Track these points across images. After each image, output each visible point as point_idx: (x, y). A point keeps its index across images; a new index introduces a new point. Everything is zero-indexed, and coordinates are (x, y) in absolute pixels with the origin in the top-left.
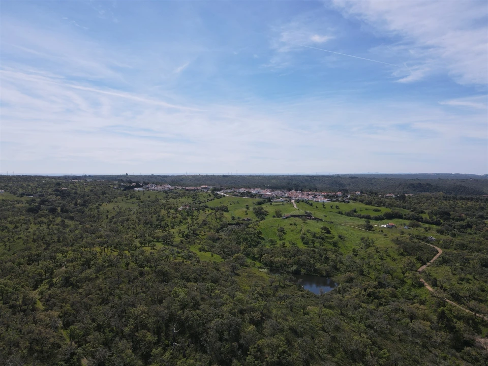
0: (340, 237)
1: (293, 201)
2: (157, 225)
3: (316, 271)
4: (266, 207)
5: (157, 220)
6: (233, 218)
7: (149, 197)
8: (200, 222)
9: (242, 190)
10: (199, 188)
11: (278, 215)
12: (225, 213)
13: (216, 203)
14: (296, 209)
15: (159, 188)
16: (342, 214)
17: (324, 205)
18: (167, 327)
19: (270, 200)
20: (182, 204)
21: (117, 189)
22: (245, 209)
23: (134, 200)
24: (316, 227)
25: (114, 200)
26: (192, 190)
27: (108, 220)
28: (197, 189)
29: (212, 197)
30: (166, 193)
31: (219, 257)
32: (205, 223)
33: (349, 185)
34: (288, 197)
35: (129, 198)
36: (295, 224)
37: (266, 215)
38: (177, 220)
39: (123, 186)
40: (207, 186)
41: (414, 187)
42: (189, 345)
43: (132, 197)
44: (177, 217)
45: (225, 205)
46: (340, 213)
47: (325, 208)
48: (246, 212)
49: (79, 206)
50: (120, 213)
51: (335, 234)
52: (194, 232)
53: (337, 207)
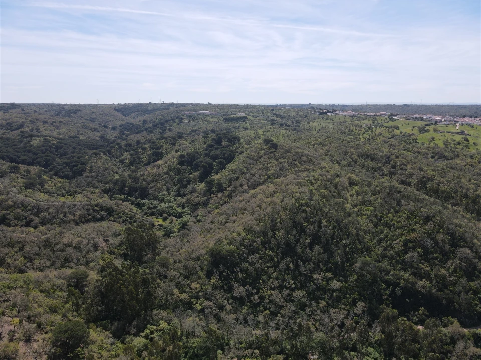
0: (474, 144)
1: (458, 124)
4: (430, 127)
5: (349, 131)
6: (401, 133)
7: (339, 120)
8: (377, 134)
9: (416, 116)
10: (378, 114)
11: (435, 131)
12: (396, 131)
13: (391, 124)
14: (456, 129)
15: (345, 113)
19: (436, 123)
21: (314, 114)
22: (412, 128)
23: (329, 121)
24: (459, 138)
25: (315, 121)
26: (373, 116)
27: (316, 132)
29: (388, 120)
30: (352, 117)
32: (380, 134)
34: (456, 122)
35: (325, 120)
36: (445, 136)
37: (427, 132)
38: (362, 132)
39: (318, 112)
40: (385, 113)
43: (327, 119)
44: (362, 130)
45: (398, 125)
48: (413, 130)
49: (295, 124)
50: (322, 128)
51: (472, 142)
52: (373, 138)
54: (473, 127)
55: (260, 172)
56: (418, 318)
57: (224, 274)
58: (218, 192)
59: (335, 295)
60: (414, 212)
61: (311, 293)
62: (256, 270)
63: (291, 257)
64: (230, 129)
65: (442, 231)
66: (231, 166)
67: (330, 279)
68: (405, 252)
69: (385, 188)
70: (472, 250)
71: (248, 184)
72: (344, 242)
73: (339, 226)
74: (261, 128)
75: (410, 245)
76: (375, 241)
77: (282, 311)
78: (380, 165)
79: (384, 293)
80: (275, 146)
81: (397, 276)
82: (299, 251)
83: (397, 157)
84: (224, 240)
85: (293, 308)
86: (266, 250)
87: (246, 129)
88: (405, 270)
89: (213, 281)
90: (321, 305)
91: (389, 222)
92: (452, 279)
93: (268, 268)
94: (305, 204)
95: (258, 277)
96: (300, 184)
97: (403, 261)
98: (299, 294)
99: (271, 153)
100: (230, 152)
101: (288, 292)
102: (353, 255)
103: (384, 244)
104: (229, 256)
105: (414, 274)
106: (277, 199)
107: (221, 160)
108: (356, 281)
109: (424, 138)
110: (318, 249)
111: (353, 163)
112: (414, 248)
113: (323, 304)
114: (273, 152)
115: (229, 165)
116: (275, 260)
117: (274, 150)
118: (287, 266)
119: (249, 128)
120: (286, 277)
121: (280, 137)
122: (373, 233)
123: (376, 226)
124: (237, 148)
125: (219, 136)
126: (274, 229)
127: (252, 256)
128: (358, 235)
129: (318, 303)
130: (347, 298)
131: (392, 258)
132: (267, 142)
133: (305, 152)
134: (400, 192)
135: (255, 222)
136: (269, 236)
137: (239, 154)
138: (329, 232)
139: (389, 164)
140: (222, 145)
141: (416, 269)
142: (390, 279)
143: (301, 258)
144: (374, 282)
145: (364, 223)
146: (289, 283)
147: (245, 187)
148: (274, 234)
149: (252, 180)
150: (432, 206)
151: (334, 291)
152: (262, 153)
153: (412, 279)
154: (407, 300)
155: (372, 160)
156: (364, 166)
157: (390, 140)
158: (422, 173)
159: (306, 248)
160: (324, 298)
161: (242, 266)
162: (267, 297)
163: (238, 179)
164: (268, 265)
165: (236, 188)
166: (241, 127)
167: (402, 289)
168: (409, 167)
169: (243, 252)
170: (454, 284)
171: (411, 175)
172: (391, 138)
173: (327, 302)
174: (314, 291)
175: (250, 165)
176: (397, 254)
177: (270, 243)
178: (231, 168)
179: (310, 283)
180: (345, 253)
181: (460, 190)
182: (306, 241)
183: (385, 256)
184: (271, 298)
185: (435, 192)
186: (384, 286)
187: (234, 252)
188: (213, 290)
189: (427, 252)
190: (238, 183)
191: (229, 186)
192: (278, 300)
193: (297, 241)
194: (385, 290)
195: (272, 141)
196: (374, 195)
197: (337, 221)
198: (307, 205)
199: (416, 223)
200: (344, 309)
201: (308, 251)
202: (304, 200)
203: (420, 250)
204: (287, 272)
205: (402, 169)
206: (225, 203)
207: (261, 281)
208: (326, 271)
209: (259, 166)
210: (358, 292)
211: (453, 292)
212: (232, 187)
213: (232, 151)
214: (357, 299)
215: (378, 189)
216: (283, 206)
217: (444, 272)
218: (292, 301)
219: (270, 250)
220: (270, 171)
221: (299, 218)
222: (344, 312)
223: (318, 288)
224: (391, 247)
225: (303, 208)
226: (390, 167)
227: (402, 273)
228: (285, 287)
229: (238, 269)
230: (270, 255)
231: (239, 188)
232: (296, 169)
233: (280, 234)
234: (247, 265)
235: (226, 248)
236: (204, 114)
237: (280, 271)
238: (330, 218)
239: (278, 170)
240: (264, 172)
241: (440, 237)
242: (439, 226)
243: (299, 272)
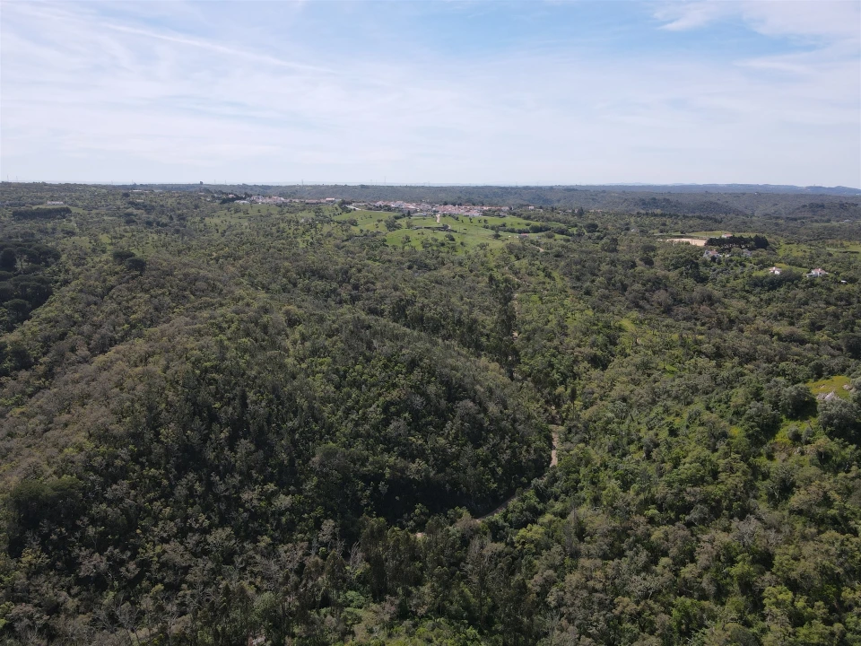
0: (462, 244)
1: (438, 215)
4: (402, 221)
5: (278, 232)
6: (362, 231)
7: (259, 211)
8: (325, 234)
9: (380, 203)
10: (322, 201)
12: (353, 227)
13: (345, 217)
14: (437, 223)
15: (268, 200)
16: (487, 228)
17: (472, 219)
19: (409, 214)
21: (211, 201)
22: (376, 223)
23: (241, 214)
25: (216, 214)
26: (314, 204)
27: (219, 234)
28: (321, 203)
29: (340, 211)
30: (280, 206)
32: (330, 235)
34: (435, 211)
35: (233, 212)
37: (398, 228)
38: (300, 232)
39: (219, 198)
40: (333, 199)
41: (644, 204)
43: (236, 211)
45: (355, 218)
46: (484, 226)
47: (471, 222)
48: (377, 225)
49: (175, 221)
50: (230, 227)
51: (458, 241)
52: (319, 241)
53: (485, 221)
54: (457, 219)
55: (113, 317)
56: (414, 521)
57: (54, 537)
58: (18, 369)
59: (284, 519)
60: (392, 356)
61: (240, 527)
62: (125, 512)
63: (196, 470)
64: (33, 235)
65: (433, 379)
66: (44, 312)
67: (274, 494)
68: (386, 423)
69: (347, 322)
70: (474, 401)
71: (89, 344)
72: (290, 424)
73: (278, 397)
74: (105, 230)
75: (393, 409)
76: (340, 413)
77: (189, 578)
78: (334, 285)
79: (362, 495)
80: (139, 265)
81: (378, 462)
82: (211, 455)
83: (359, 271)
84: (45, 467)
85: (210, 565)
86: (143, 467)
87: (71, 233)
88: (388, 451)
89: (27, 558)
90: (262, 544)
91: (359, 377)
92: (453, 450)
93: (151, 501)
94: (212, 367)
95: (132, 525)
96: (199, 331)
97: (384, 437)
98: (219, 536)
99: (133, 278)
100: (39, 282)
101: (196, 537)
102: (307, 443)
103: (354, 416)
104: (60, 497)
105: (402, 455)
106: (156, 366)
107: (17, 300)
108: (317, 486)
109: (394, 237)
110: (245, 445)
111: (290, 286)
112: (398, 414)
113: (265, 541)
114: (137, 276)
115: (39, 310)
116: (165, 482)
117: (138, 273)
118: (191, 489)
119: (77, 230)
120: (190, 511)
121: (149, 247)
122: (335, 401)
123: (338, 387)
124: (54, 273)
125: (6, 249)
126: (155, 423)
127: (114, 486)
128: (311, 408)
129: (255, 541)
130: (304, 520)
131: (369, 436)
132: (121, 256)
133: (202, 272)
134: (369, 327)
135: (114, 418)
136: (146, 440)
137: (61, 285)
138: (262, 410)
139: (349, 282)
140: (16, 270)
141: (405, 445)
142: (369, 470)
143: (216, 469)
144: (346, 480)
145: (320, 386)
146: (197, 521)
147: (83, 351)
148: (157, 434)
149: (96, 336)
150: (416, 343)
151: (282, 513)
152: (112, 280)
153: (401, 463)
154: (397, 498)
155: (322, 277)
156: (309, 289)
157: (346, 243)
158: (398, 293)
159: (222, 449)
160: (267, 530)
161: (94, 510)
162: (156, 559)
163: (63, 336)
164: (151, 495)
165: (63, 355)
166: (59, 229)
167: (388, 482)
168: (378, 285)
169: (93, 482)
170: (457, 457)
171: (383, 298)
172: (347, 240)
173: (271, 536)
174: (246, 523)
175: (88, 304)
176: (375, 427)
177: (151, 453)
178: (43, 316)
179: (237, 511)
180: (294, 443)
181: (450, 314)
182: (222, 435)
183: (357, 435)
184: (164, 558)
185: (418, 322)
186: (361, 484)
187: (71, 487)
188: (28, 579)
189: (416, 415)
190: (65, 344)
191: (45, 354)
192: (178, 559)
193: (205, 439)
194: (363, 490)
195: (133, 255)
196: (330, 336)
197: (274, 390)
198: (216, 369)
199: (398, 373)
200: (302, 540)
201: (227, 452)
202: (209, 361)
203: (407, 415)
204: (191, 501)
205: (368, 290)
206: (39, 389)
207: (138, 531)
208: (265, 482)
209: (110, 306)
210: (322, 504)
211: (457, 469)
212: (50, 355)
213: (42, 281)
214: (321, 517)
215: (335, 326)
216: (169, 377)
217: (442, 441)
218: (206, 552)
219: (152, 465)
220: (134, 313)
221: (204, 395)
222: (302, 544)
223: (254, 515)
224: (365, 418)
225: (209, 376)
226: (350, 287)
227: (386, 456)
228: (191, 529)
229: (86, 519)
230: (153, 476)
231: (68, 354)
232: (188, 305)
233: (169, 432)
234: (104, 506)
235: (50, 481)
237: (176, 502)
238: (260, 387)
239: (151, 310)
240: (122, 318)
241: (432, 389)
242: (429, 373)
243: (215, 495)
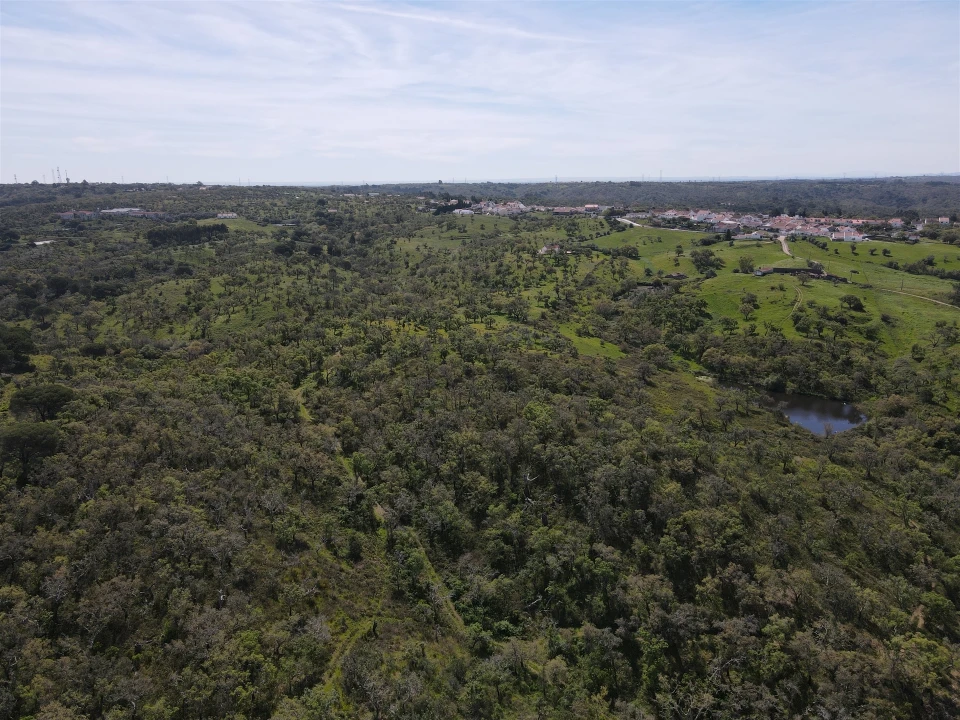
0: (885, 319)
1: (782, 238)
2: (497, 283)
3: (819, 387)
4: (720, 251)
5: (498, 273)
6: (648, 273)
7: (482, 227)
8: (581, 279)
9: (670, 214)
10: (580, 209)
11: (746, 267)
12: (631, 262)
13: (614, 241)
14: (786, 255)
15: (501, 209)
16: (896, 268)
17: (854, 248)
18: (515, 470)
19: (729, 235)
20: (546, 241)
21: (423, 211)
22: (673, 255)
23: (455, 233)
24: (830, 297)
25: (418, 232)
26: (567, 214)
27: (409, 271)
28: (577, 212)
29: (607, 228)
30: (515, 218)
31: (617, 348)
32: (590, 281)
33: (924, 201)
34: (771, 230)
35: (445, 228)
36: (782, 289)
37: (718, 267)
38: (536, 274)
39: (435, 205)
40: (596, 206)
42: (553, 504)
43: (450, 227)
44: (535, 268)
45: (633, 245)
46: (893, 266)
47: (856, 254)
48: (676, 260)
49: (357, 244)
51: (873, 311)
52: (568, 297)
53: (886, 252)
54: (824, 247)
172: (622, 292)
236: (123, 215)
